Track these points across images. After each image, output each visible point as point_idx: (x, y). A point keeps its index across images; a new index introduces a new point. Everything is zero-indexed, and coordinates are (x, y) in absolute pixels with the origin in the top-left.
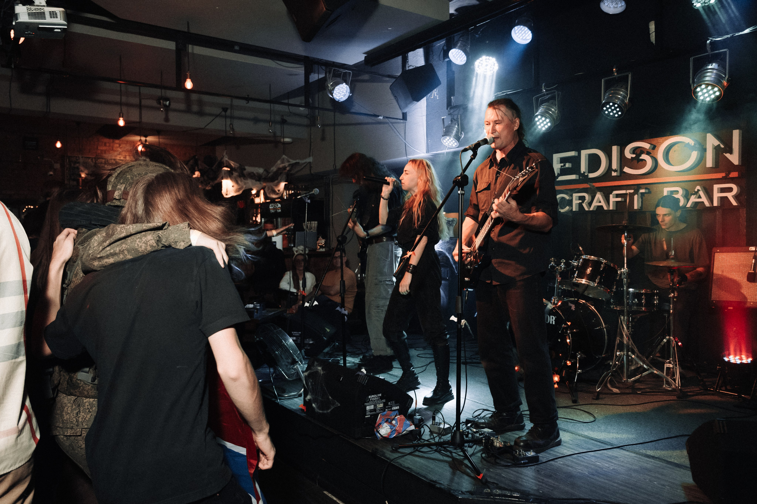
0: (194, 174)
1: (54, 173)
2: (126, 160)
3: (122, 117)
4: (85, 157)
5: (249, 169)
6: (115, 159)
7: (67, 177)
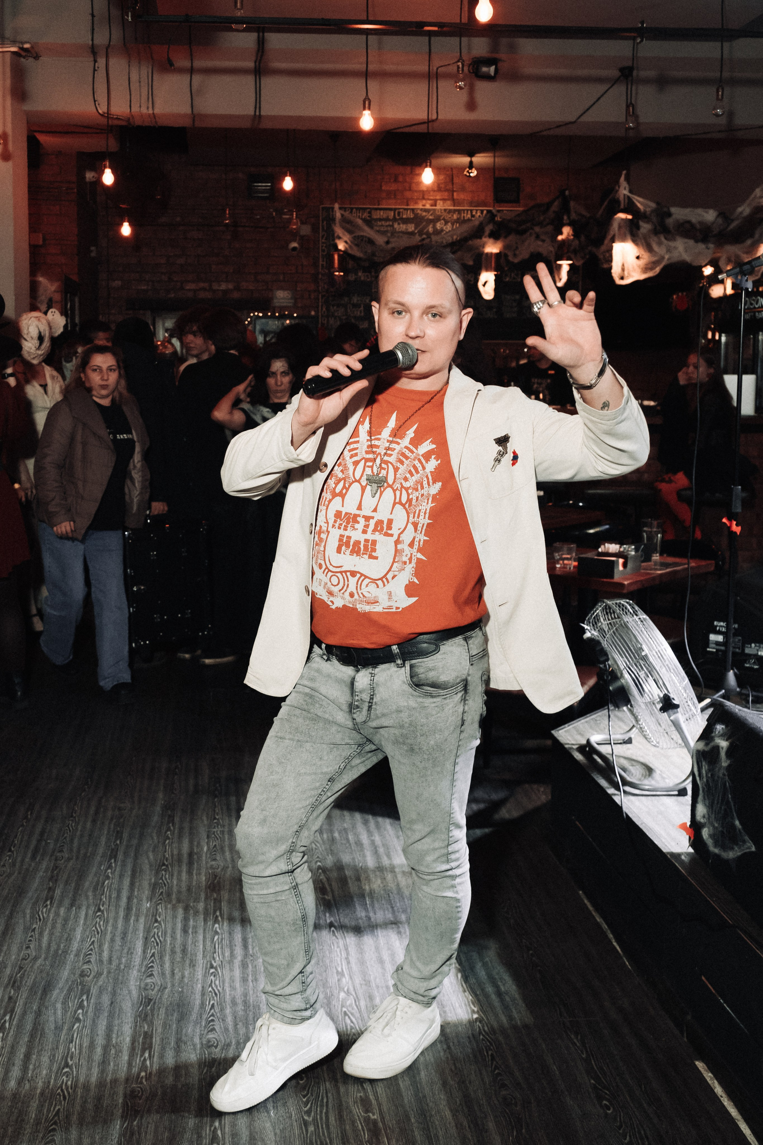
0: (561, 233)
1: (299, 244)
2: (435, 210)
3: (369, 109)
4: (357, 209)
5: (679, 213)
6: (413, 210)
7: (323, 251)
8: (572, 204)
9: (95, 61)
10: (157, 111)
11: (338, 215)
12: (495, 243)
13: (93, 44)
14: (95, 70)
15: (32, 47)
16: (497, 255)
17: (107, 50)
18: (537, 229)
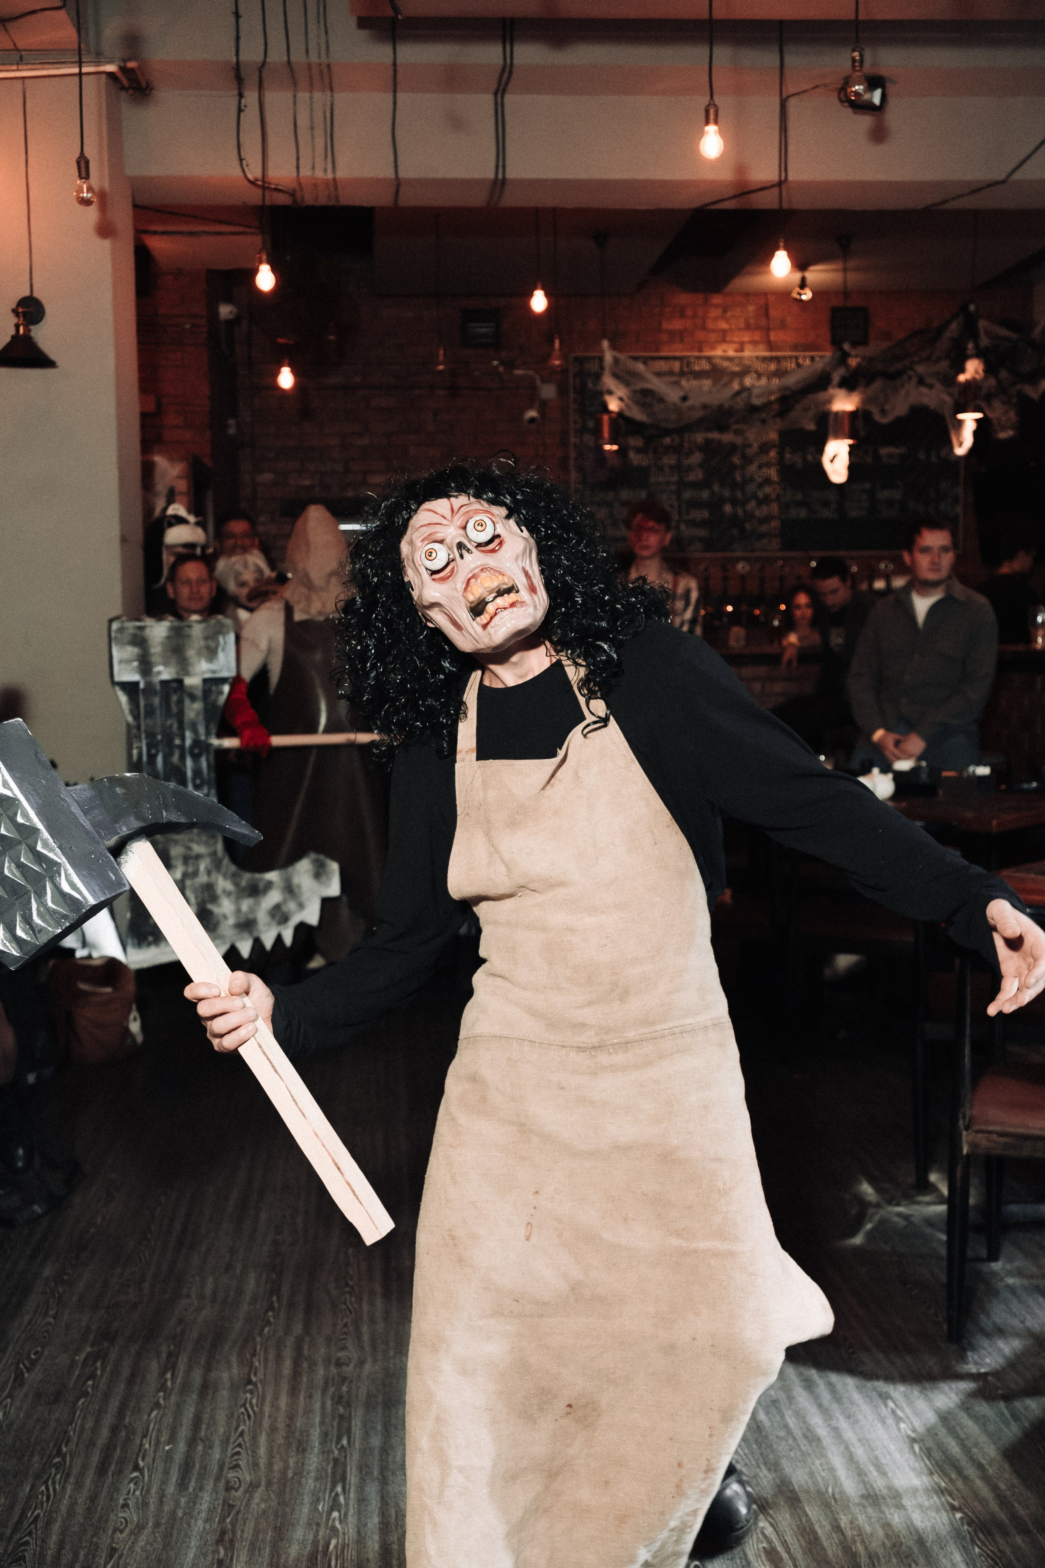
0: (963, 370)
1: (539, 412)
2: (741, 358)
3: (716, 122)
6: (709, 358)
7: (575, 422)
8: (982, 324)
9: (241, 96)
10: (342, 173)
11: (609, 357)
12: (849, 395)
13: (238, 62)
14: (240, 111)
15: (139, 68)
16: (853, 415)
17: (260, 72)
18: (920, 369)
